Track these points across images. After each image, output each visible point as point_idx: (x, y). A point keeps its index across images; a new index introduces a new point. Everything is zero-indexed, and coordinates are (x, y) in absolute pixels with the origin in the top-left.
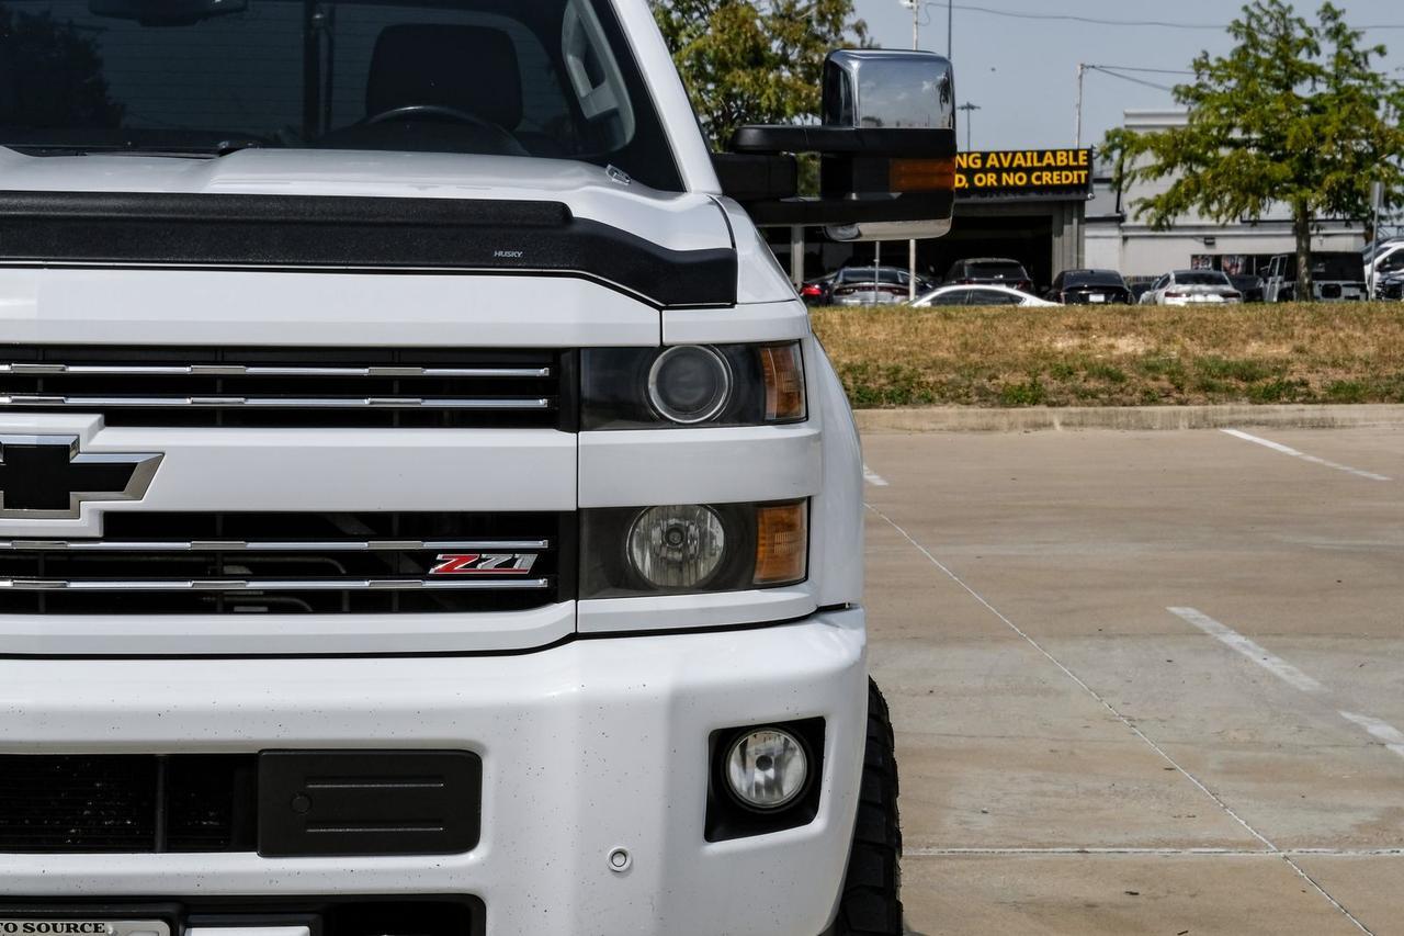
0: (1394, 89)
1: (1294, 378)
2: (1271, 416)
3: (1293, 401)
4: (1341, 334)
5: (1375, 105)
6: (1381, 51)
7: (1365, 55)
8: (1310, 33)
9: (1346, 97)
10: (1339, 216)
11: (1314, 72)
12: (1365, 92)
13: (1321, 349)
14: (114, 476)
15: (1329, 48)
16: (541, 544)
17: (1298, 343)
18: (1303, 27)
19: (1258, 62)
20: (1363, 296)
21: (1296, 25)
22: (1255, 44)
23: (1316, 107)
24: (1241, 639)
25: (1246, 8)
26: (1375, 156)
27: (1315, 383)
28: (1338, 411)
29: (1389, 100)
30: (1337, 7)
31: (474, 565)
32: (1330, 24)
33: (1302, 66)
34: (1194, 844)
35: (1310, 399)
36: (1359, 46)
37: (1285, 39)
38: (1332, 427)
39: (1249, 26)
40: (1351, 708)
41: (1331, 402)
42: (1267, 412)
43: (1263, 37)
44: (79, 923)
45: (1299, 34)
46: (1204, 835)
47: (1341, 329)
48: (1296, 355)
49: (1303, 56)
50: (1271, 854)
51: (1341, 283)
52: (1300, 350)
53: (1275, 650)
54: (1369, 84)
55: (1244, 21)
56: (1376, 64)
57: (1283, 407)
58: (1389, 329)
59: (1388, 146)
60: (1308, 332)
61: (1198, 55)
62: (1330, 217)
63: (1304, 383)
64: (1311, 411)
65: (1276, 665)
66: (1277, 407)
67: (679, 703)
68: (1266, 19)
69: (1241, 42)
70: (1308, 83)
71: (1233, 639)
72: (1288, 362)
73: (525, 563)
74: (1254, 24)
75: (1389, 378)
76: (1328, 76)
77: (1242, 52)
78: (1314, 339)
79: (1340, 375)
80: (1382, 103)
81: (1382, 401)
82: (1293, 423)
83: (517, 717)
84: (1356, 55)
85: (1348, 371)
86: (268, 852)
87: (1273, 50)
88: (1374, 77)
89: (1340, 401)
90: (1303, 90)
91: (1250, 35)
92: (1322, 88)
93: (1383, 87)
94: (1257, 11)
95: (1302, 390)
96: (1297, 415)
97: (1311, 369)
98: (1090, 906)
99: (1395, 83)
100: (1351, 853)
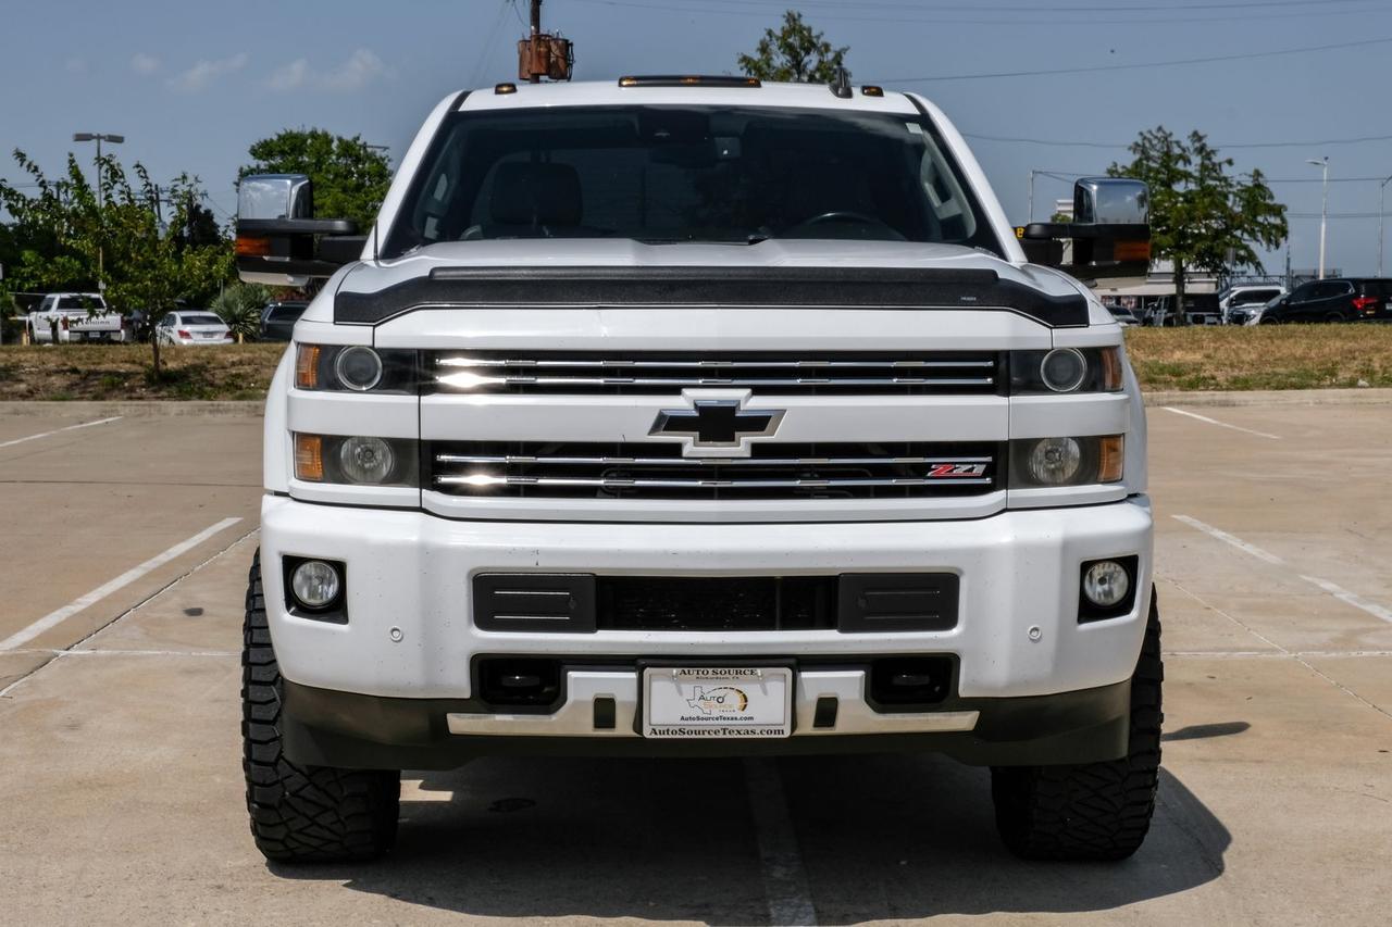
0: (1239, 187)
1: (1207, 374)
2: (1194, 399)
3: (1207, 390)
4: (1233, 347)
5: (1226, 197)
6: (1230, 162)
7: (1220, 165)
8: (1184, 150)
9: (1207, 192)
10: (1203, 270)
11: (1187, 176)
12: (1219, 189)
13: (1221, 355)
14: (759, 423)
15: (1196, 160)
16: (989, 459)
17: (1206, 352)
18: (1179, 146)
19: (1150, 169)
20: (1219, 322)
21: (1174, 145)
22: (1148, 158)
23: (1189, 198)
24: (1224, 534)
25: (1141, 134)
26: (1227, 230)
27: (1221, 377)
28: (1236, 396)
29: (1235, 195)
30: (1201, 133)
31: (952, 471)
32: (1197, 145)
33: (1179, 172)
35: (1218, 387)
36: (1216, 159)
37: (1167, 154)
38: (1234, 405)
39: (1144, 145)
40: (1307, 573)
41: (1232, 390)
42: (1192, 396)
43: (1153, 153)
44: (743, 670)
45: (1177, 151)
46: (1243, 645)
47: (1234, 343)
48: (1205, 360)
49: (1180, 166)
50: (1285, 655)
51: (1205, 314)
52: (1208, 357)
53: (1247, 540)
54: (1223, 184)
55: (1140, 142)
56: (1226, 171)
57: (1201, 393)
58: (1263, 343)
59: (1235, 223)
60: (1212, 345)
61: (1110, 165)
62: (1198, 270)
63: (1213, 378)
64: (1220, 395)
65: (1249, 548)
66: (1198, 393)
67: (1067, 546)
68: (1155, 142)
69: (1137, 157)
70: (1183, 183)
71: (1219, 534)
72: (1202, 364)
73: (979, 469)
74: (1147, 145)
75: (1267, 374)
76: (1195, 178)
77: (1137, 164)
78: (1216, 349)
79: (1236, 373)
80: (1231, 197)
81: (1265, 389)
82: (1208, 403)
83: (979, 554)
84: (1214, 164)
85: (1241, 369)
86: (844, 630)
87: (1159, 161)
88: (1225, 179)
89: (1237, 389)
90: (1179, 187)
91: (1144, 152)
92: (1192, 186)
93: (1231, 186)
94: (1148, 136)
95: (1213, 382)
96: (1210, 398)
97: (1217, 369)
98: (1190, 684)
99: (1239, 183)
100: (1334, 655)
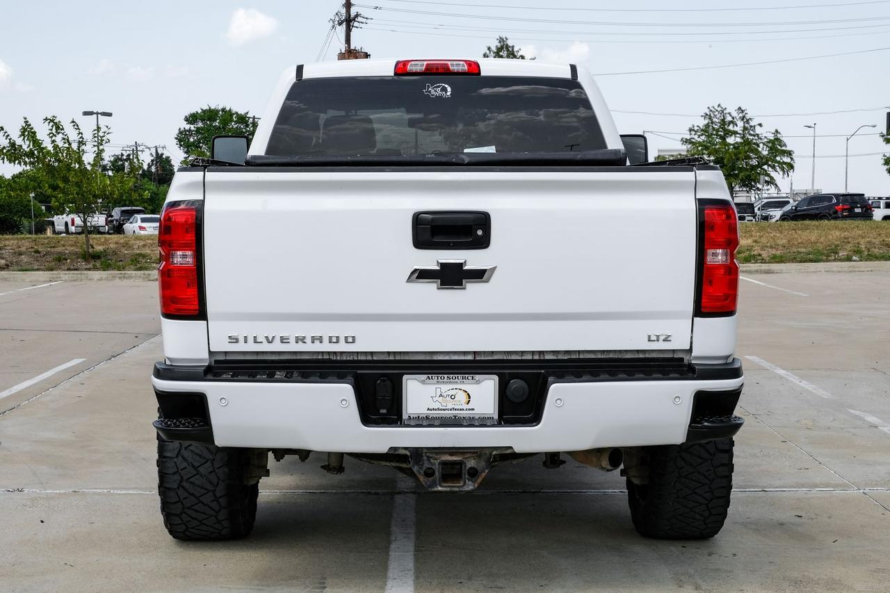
0: (766, 140)
1: (756, 253)
2: (748, 269)
3: (756, 262)
4: (772, 235)
5: (758, 146)
6: (760, 125)
7: (754, 126)
8: (733, 118)
9: (747, 142)
10: (744, 189)
11: (735, 133)
12: (754, 141)
13: (764, 240)
15: (740, 124)
17: (754, 239)
18: (731, 116)
19: (713, 129)
20: (754, 220)
21: (728, 115)
22: (712, 123)
23: (736, 146)
24: (785, 372)
25: (709, 108)
26: (760, 165)
27: (765, 254)
28: (775, 267)
29: (764, 144)
30: (743, 108)
32: (741, 115)
33: (730, 131)
34: (817, 486)
35: (763, 261)
36: (752, 123)
37: (723, 121)
38: (773, 273)
39: (710, 116)
40: (851, 407)
41: (772, 263)
42: (746, 267)
43: (715, 120)
45: (729, 118)
47: (771, 233)
48: (754, 244)
49: (731, 127)
51: (746, 215)
52: (756, 241)
53: (802, 377)
54: (756, 138)
55: (708, 113)
56: (758, 130)
57: (753, 265)
59: (764, 160)
60: (758, 234)
61: (691, 126)
62: (741, 189)
63: (760, 255)
64: (765, 267)
65: (804, 384)
66: (751, 265)
68: (717, 113)
69: (707, 121)
70: (733, 137)
71: (782, 372)
72: (752, 246)
74: (712, 115)
75: (794, 252)
76: (740, 134)
77: (707, 126)
78: (760, 237)
79: (774, 252)
80: (761, 145)
81: (793, 262)
82: (757, 271)
84: (751, 127)
85: (777, 250)
87: (719, 125)
88: (758, 135)
89: (776, 262)
90: (731, 140)
91: (710, 118)
92: (739, 140)
93: (761, 139)
94: (713, 110)
95: (760, 258)
96: (759, 268)
97: (762, 249)
98: (782, 524)
99: (766, 137)
